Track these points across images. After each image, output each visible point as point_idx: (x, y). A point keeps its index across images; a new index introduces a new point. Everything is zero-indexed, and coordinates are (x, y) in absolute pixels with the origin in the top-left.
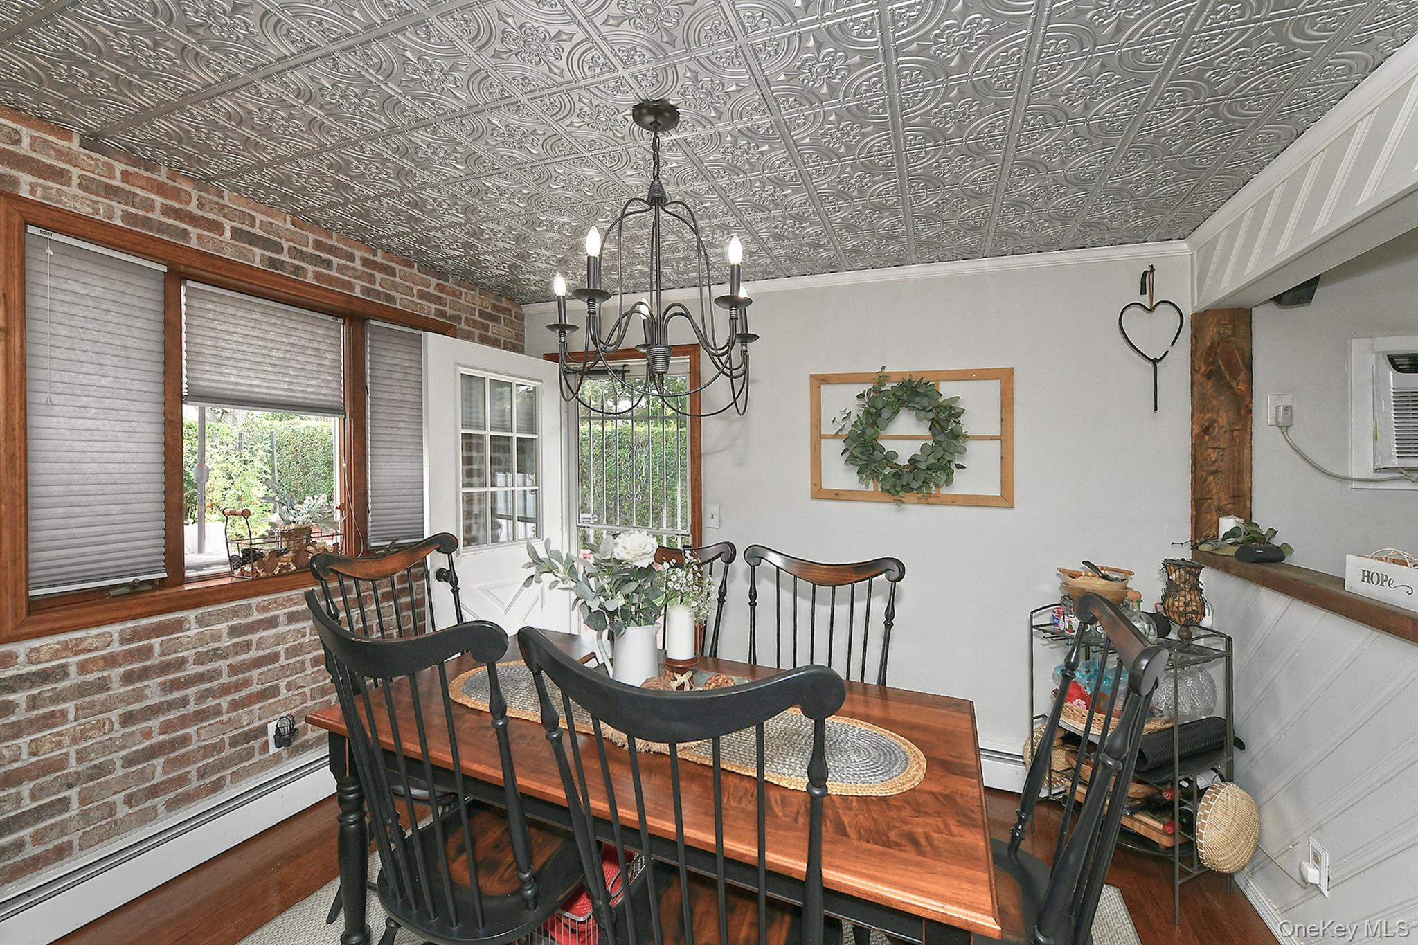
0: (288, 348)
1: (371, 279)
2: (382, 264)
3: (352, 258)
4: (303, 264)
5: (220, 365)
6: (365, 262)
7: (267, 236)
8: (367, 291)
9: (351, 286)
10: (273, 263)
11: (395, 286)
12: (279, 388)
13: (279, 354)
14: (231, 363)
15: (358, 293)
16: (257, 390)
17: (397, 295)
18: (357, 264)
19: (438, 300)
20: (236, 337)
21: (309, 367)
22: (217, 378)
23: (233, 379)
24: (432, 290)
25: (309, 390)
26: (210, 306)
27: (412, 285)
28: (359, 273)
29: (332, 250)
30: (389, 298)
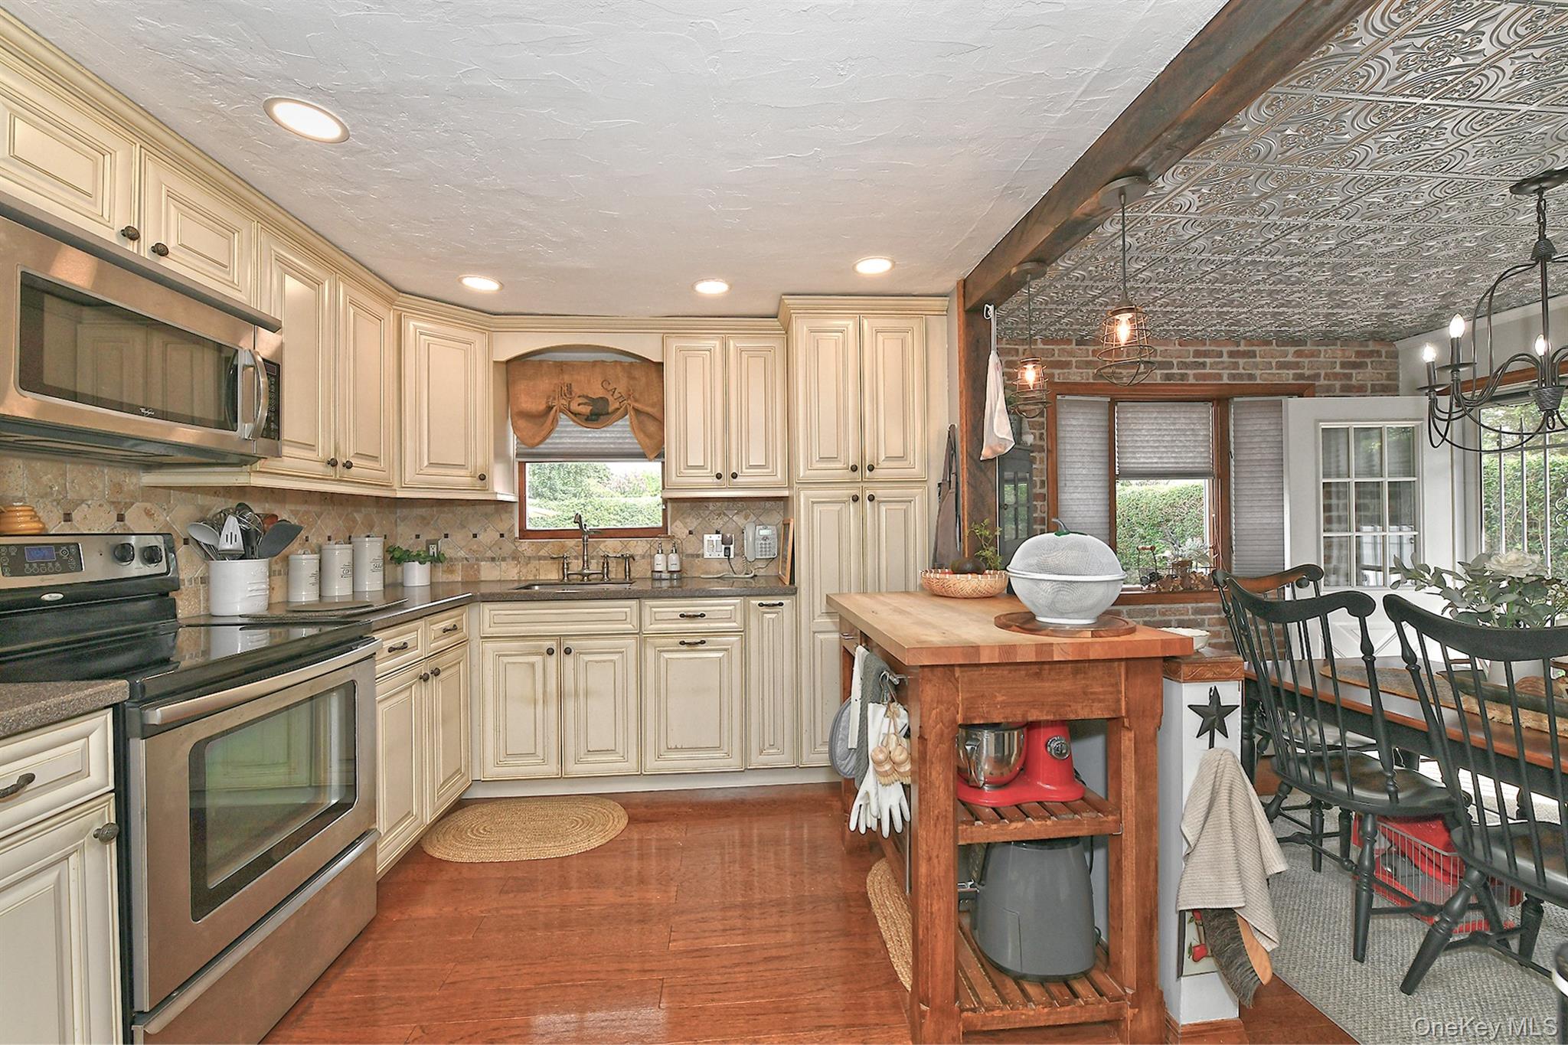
0: (1175, 433)
1: (1236, 365)
2: (1245, 351)
3: (1220, 355)
4: (1186, 371)
5: (1134, 453)
6: (1231, 354)
7: (1164, 360)
8: (1232, 377)
9: (1220, 376)
10: (1168, 377)
11: (1256, 366)
12: (1168, 463)
13: (1169, 438)
14: (1141, 450)
15: (1225, 381)
16: (1156, 465)
17: (1258, 372)
18: (1225, 358)
19: (1297, 365)
20: (1144, 432)
21: (1188, 444)
22: (1133, 461)
23: (1142, 460)
24: (1290, 358)
25: (1188, 461)
26: (1129, 415)
27: (1271, 360)
28: (1226, 365)
29: (1206, 354)
30: (1251, 377)
